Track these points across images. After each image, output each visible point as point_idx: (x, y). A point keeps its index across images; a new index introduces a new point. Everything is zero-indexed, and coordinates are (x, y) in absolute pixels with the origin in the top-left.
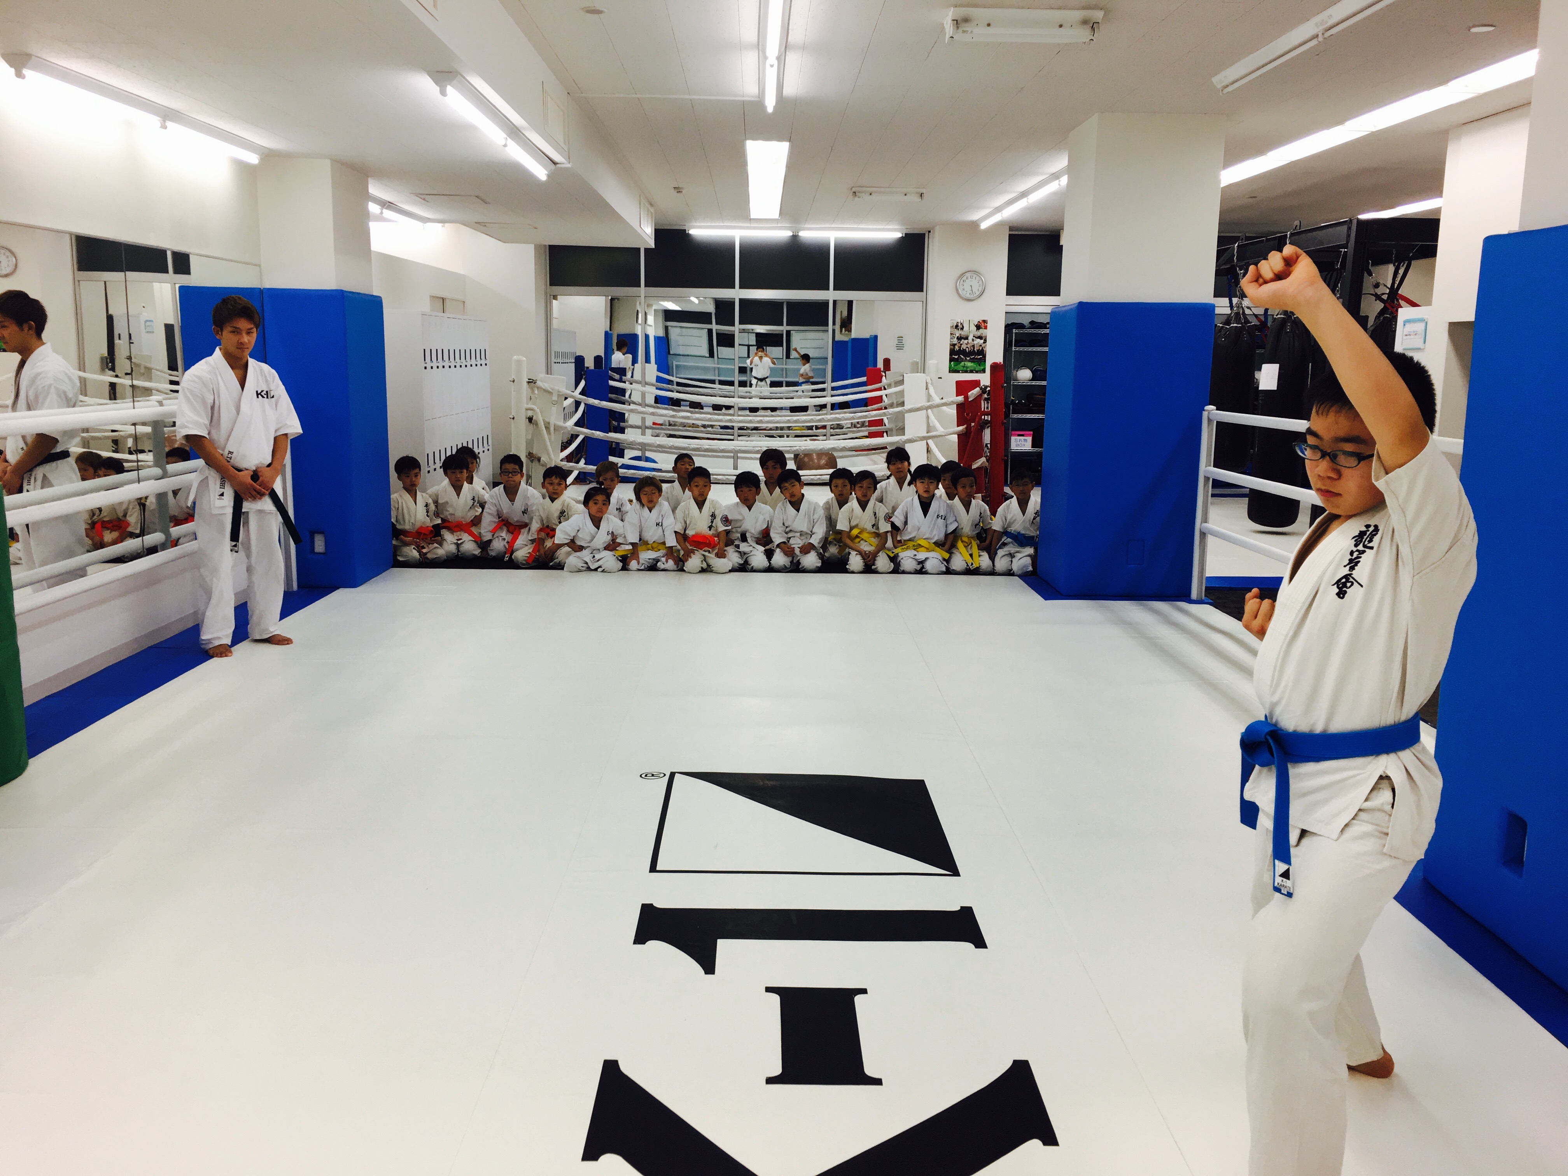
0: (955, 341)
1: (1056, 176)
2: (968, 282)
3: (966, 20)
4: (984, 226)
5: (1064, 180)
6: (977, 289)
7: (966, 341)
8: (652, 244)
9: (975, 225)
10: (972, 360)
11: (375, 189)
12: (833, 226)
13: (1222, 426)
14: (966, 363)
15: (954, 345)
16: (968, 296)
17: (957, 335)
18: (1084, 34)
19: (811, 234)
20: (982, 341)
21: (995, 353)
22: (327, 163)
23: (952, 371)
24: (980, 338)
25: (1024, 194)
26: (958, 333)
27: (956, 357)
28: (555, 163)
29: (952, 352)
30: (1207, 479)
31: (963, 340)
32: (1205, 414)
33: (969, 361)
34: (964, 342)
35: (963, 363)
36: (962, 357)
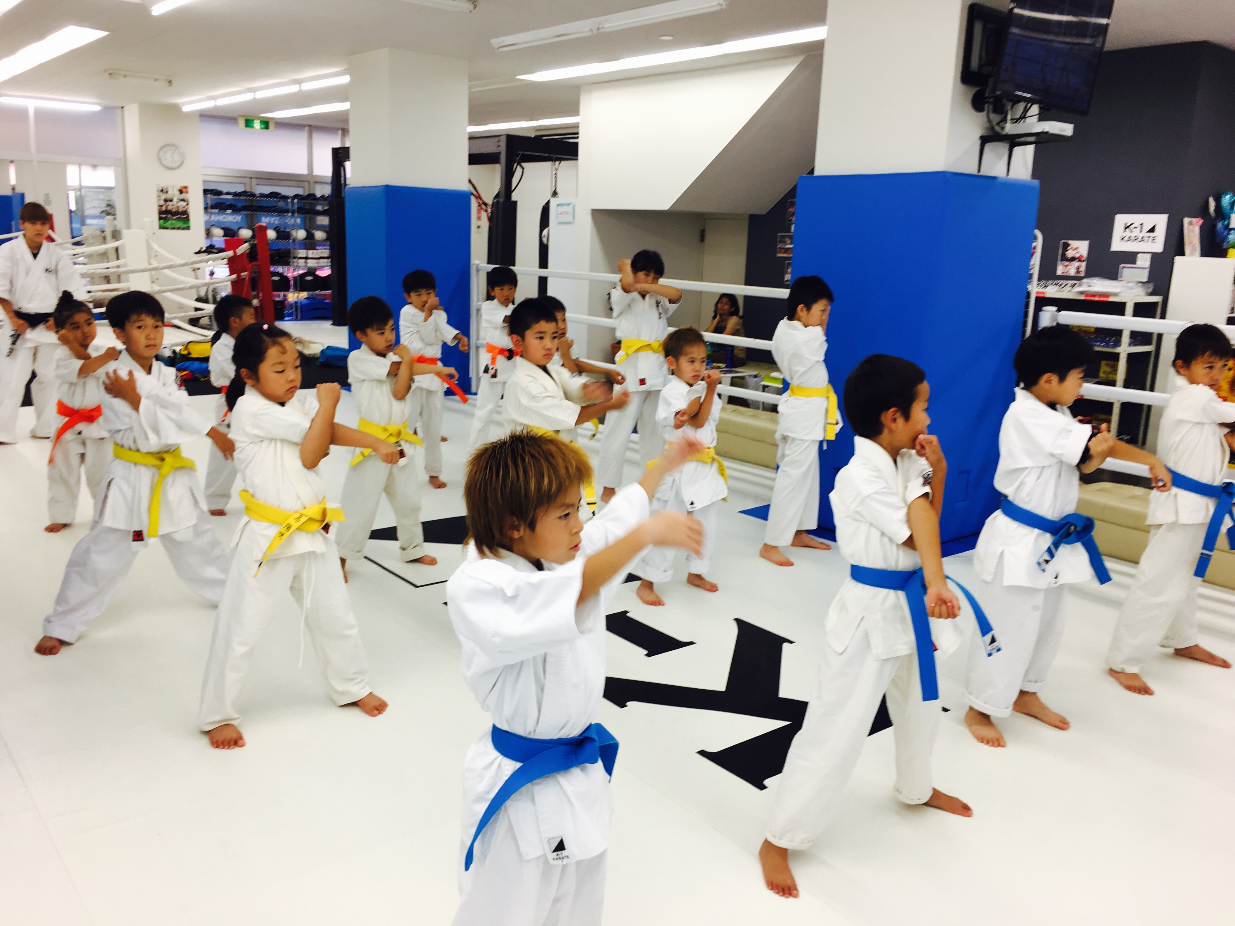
0: (162, 203)
2: (169, 153)
4: (185, 109)
6: (177, 159)
7: (171, 203)
9: (176, 107)
10: (178, 219)
14: (174, 222)
15: (162, 206)
16: (170, 165)
17: (163, 198)
20: (185, 203)
23: (162, 228)
24: (182, 200)
26: (164, 196)
27: (164, 216)
29: (161, 213)
31: (168, 203)
32: (473, 266)
33: (175, 219)
35: (170, 222)
36: (169, 216)
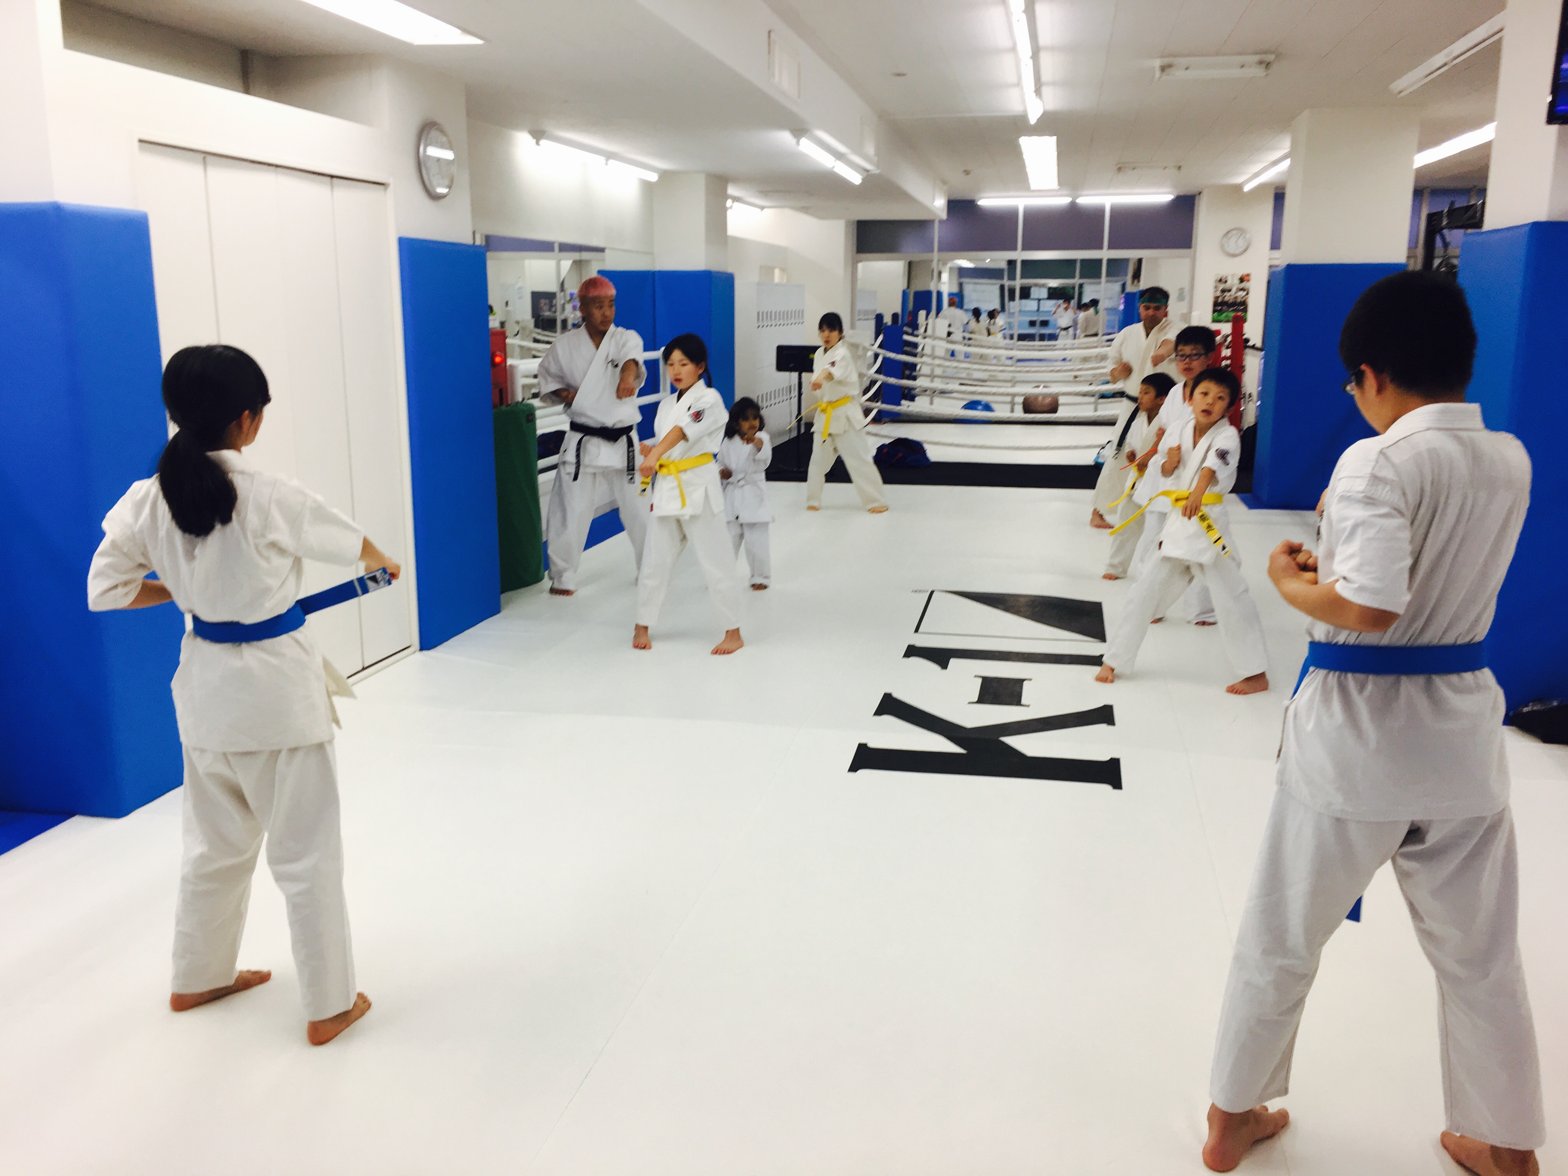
0: (1218, 294)
2: (1233, 240)
3: (1170, 66)
4: (1247, 188)
6: (1242, 244)
7: (1229, 294)
8: (944, 215)
9: (1238, 188)
10: (1235, 310)
11: (732, 190)
12: (1109, 191)
14: (1228, 314)
15: (1218, 297)
16: (1232, 251)
17: (1220, 289)
18: (1260, 72)
19: (1087, 200)
21: (1257, 305)
22: (703, 176)
23: (1215, 321)
24: (1243, 289)
26: (1221, 286)
27: (1219, 308)
28: (868, 171)
29: (1216, 304)
31: (1225, 294)
33: (1232, 311)
35: (1224, 315)
36: (1225, 308)
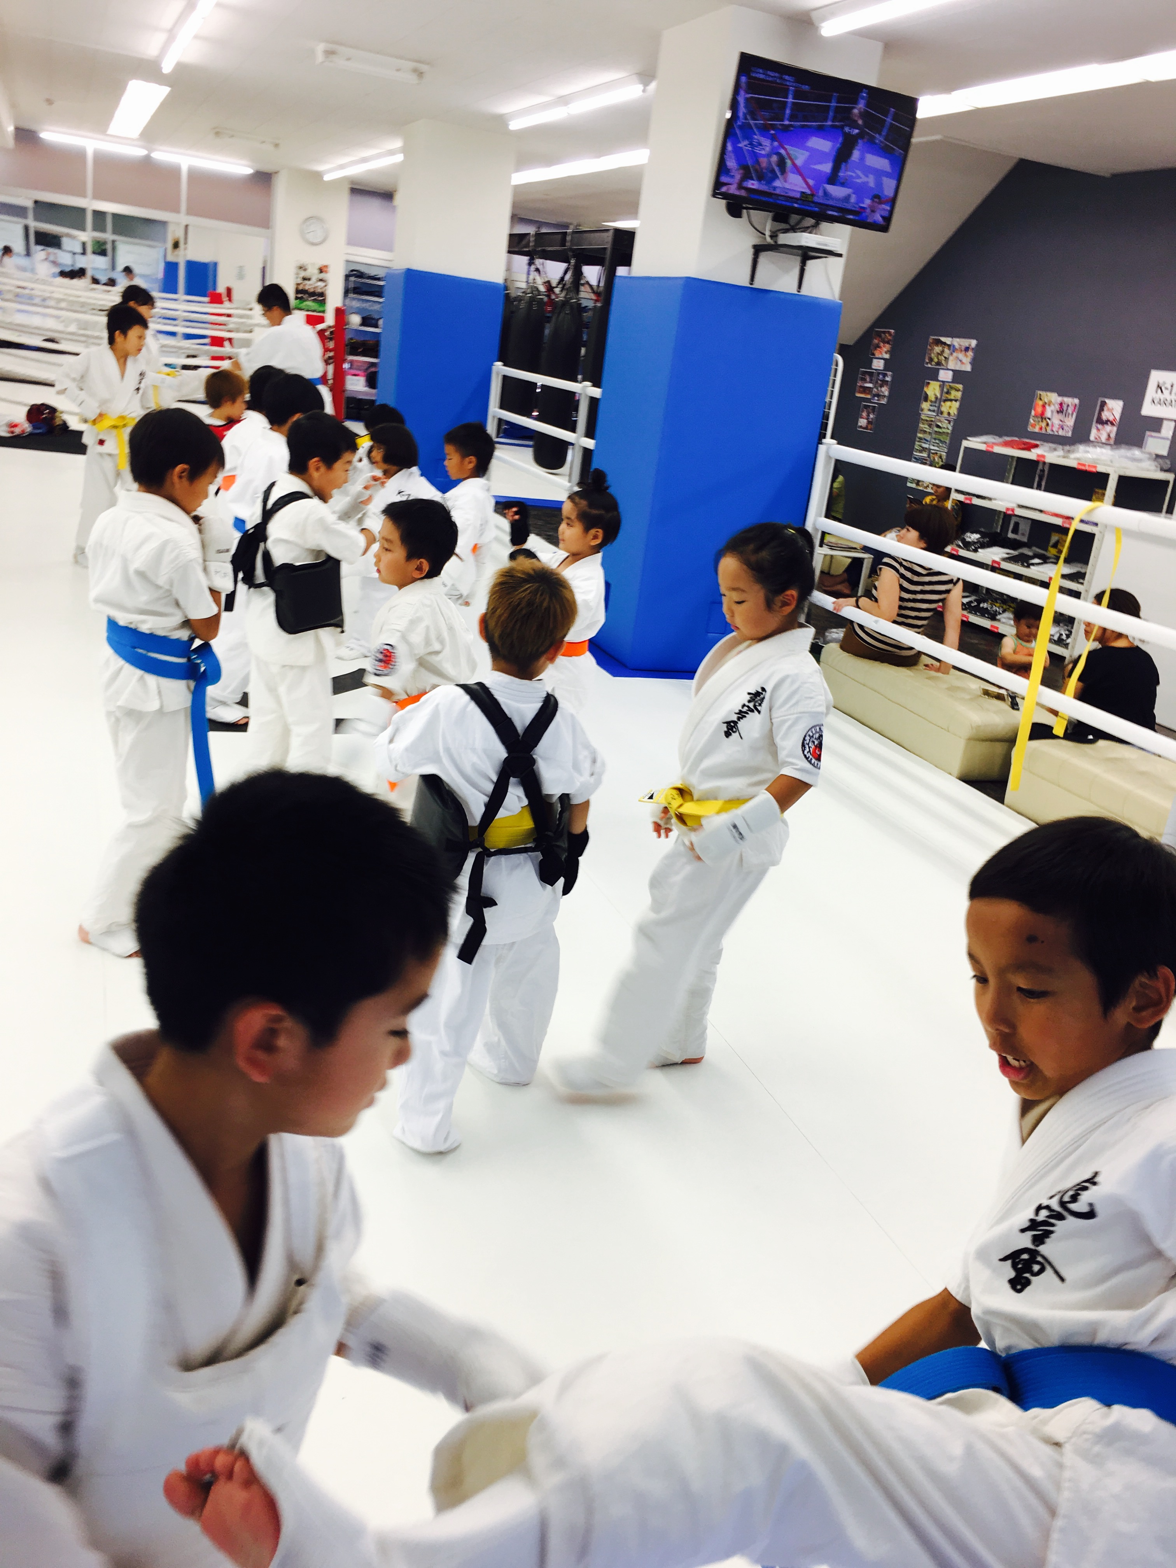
0: (299, 281)
1: (392, 153)
2: (312, 228)
3: (334, 52)
4: (327, 178)
5: (399, 158)
6: (320, 234)
7: (309, 283)
8: (10, 143)
9: (318, 175)
10: (314, 300)
12: (187, 153)
13: (505, 378)
14: (309, 303)
15: (298, 284)
16: (312, 240)
18: (414, 79)
19: (164, 155)
20: (323, 284)
21: (335, 298)
24: (321, 280)
25: (364, 160)
26: (303, 274)
27: (300, 296)
29: (298, 291)
30: (494, 417)
32: (494, 367)
33: (312, 301)
34: (307, 282)
35: (305, 303)
36: (305, 296)
